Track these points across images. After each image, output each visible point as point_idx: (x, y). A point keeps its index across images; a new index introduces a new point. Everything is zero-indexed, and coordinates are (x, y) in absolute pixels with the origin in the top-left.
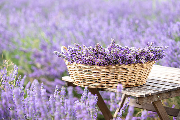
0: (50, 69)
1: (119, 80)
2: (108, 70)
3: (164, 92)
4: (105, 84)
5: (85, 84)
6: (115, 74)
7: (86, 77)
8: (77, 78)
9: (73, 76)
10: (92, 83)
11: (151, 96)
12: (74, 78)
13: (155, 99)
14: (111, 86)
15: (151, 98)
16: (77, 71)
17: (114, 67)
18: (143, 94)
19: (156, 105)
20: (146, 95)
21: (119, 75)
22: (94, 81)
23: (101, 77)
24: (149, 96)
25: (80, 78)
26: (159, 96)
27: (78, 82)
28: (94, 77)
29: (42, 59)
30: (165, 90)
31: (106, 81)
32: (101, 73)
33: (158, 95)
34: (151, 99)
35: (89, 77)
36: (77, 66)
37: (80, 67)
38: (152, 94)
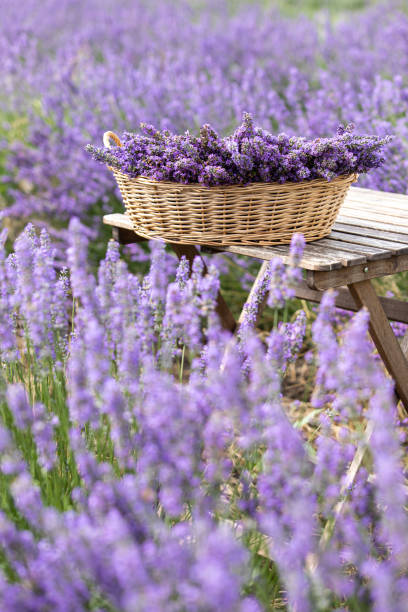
0: (56, 196)
1: (262, 224)
2: (231, 196)
3: (382, 257)
4: (222, 233)
5: (168, 234)
6: (250, 207)
7: (171, 216)
8: (146, 218)
9: (134, 213)
10: (187, 231)
11: (348, 267)
12: (137, 219)
13: (356, 277)
14: (240, 241)
15: (347, 272)
16: (148, 198)
17: (250, 189)
18: (328, 262)
19: (359, 292)
20: (334, 266)
21: (262, 213)
22: (193, 226)
23: (213, 215)
24: (343, 267)
25: (155, 217)
26: (366, 269)
27: (150, 229)
28: (192, 215)
29: (37, 170)
30: (384, 251)
31: (227, 228)
32: (213, 204)
33: (364, 266)
34: (346, 277)
35: (178, 217)
36: (148, 186)
37: (156, 188)
38: (349, 262)
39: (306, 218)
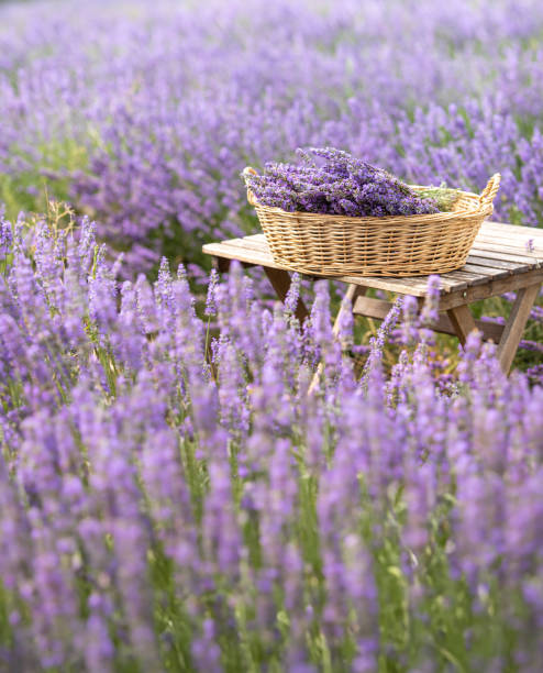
1: (402, 256)
2: (373, 228)
4: (363, 265)
5: (309, 266)
6: (392, 239)
7: (313, 247)
8: (288, 250)
9: (276, 245)
10: (328, 262)
12: (278, 251)
14: (380, 272)
16: (291, 231)
17: (391, 221)
21: (402, 244)
22: (334, 258)
23: (355, 246)
25: (297, 249)
27: (292, 261)
28: (334, 246)
31: (368, 259)
32: (355, 236)
36: (290, 218)
37: (299, 221)
39: (445, 249)
